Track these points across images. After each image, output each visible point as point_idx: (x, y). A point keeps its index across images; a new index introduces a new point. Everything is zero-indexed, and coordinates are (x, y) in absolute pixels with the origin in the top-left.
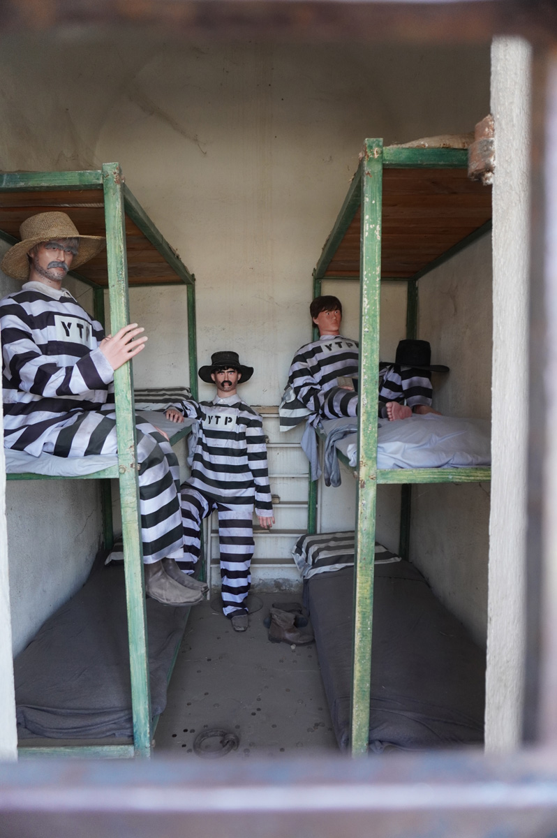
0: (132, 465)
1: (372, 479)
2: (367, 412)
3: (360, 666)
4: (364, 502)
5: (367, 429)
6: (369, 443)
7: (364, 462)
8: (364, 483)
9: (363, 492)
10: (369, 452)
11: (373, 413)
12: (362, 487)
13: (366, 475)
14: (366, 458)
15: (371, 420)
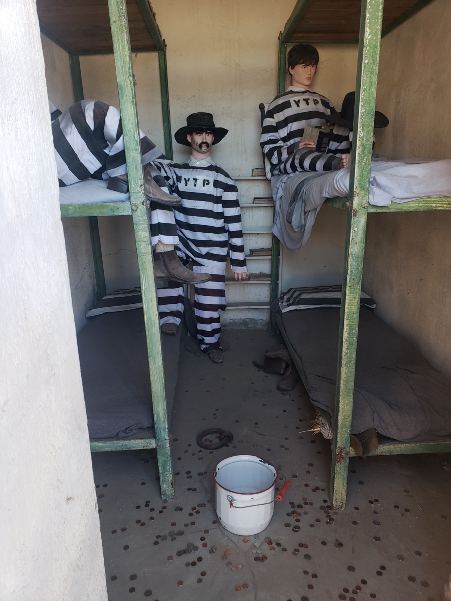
0: (143, 203)
1: (364, 208)
2: (363, 145)
3: (346, 369)
4: (356, 229)
5: (362, 161)
6: (363, 175)
7: (357, 192)
8: (357, 212)
9: (355, 220)
10: (363, 183)
11: (368, 146)
12: (355, 215)
13: (359, 204)
14: (359, 189)
15: (366, 152)
